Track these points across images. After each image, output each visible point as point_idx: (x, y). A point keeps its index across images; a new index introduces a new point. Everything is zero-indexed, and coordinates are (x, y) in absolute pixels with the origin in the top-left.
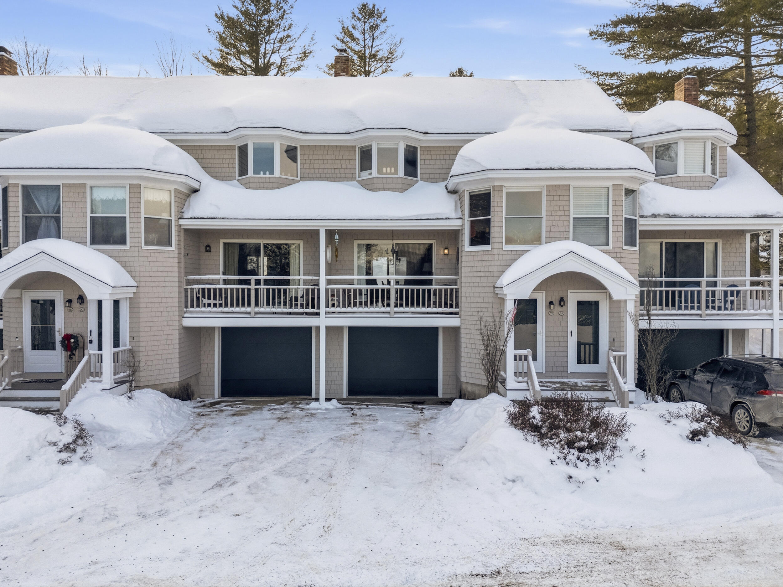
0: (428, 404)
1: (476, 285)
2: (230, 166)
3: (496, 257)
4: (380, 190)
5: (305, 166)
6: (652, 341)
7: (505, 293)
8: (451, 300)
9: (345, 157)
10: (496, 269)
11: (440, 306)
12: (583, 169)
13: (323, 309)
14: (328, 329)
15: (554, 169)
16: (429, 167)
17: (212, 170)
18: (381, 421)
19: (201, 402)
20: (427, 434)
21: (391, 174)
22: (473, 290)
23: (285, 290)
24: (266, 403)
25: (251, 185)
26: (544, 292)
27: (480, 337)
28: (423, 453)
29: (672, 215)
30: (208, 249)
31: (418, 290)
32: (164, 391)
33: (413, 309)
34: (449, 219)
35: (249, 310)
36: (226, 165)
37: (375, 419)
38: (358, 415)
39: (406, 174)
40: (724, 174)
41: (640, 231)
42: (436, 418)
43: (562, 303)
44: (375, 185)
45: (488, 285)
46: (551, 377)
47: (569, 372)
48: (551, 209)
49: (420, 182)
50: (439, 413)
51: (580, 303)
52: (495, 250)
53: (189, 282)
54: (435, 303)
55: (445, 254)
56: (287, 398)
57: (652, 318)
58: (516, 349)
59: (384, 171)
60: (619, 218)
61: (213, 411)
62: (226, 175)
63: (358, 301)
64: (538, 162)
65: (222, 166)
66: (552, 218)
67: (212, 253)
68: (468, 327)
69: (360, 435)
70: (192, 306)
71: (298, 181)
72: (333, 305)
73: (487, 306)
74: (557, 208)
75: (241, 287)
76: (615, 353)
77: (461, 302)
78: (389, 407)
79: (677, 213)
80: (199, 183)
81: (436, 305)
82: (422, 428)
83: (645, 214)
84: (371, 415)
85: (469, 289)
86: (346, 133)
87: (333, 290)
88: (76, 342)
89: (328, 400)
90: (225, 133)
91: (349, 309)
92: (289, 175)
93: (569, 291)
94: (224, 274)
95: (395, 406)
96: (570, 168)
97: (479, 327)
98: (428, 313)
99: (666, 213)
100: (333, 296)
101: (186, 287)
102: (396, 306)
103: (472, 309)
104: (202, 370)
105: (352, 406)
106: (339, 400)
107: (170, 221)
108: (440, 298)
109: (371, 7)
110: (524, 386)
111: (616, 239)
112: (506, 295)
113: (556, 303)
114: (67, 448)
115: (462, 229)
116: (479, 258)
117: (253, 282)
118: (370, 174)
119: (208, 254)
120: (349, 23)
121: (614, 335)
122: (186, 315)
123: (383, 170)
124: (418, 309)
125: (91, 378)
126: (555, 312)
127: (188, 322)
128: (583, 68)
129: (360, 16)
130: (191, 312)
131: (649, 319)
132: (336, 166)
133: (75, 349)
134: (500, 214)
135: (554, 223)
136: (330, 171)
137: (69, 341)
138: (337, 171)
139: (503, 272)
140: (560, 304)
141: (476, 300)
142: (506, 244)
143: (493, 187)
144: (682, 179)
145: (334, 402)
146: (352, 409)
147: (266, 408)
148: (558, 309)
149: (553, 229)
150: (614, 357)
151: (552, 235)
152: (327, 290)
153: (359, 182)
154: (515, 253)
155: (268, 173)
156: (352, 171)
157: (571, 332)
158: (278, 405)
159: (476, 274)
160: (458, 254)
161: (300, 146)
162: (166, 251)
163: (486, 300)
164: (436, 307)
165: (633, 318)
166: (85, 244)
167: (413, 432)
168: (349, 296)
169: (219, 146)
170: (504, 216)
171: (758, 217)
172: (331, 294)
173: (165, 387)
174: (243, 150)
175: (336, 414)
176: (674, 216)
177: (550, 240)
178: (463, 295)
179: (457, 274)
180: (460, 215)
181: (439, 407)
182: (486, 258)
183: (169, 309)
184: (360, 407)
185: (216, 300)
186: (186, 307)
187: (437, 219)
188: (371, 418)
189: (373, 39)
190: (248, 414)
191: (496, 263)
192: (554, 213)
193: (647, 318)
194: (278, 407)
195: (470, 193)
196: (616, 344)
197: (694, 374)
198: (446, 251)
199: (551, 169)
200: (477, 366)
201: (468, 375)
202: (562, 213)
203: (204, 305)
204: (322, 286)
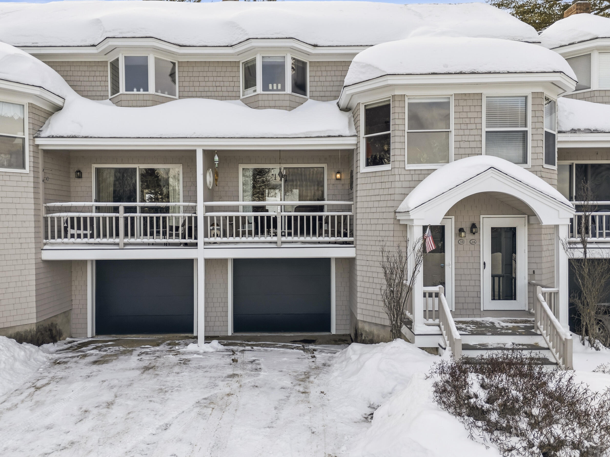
0: (320, 344)
1: (374, 210)
2: (103, 84)
3: (397, 178)
4: (265, 107)
5: (186, 84)
6: (589, 274)
7: (411, 218)
8: (345, 227)
9: (228, 74)
10: (397, 191)
11: (333, 235)
12: (499, 73)
13: (201, 239)
14: (207, 261)
15: (465, 73)
16: (319, 84)
17: (82, 88)
18: (265, 372)
19: (70, 343)
20: (318, 394)
21: (277, 90)
22: (371, 216)
23: (164, 218)
24: (140, 343)
25: (125, 103)
26: (453, 217)
27: (381, 270)
28: (314, 430)
29: (594, 130)
30: (79, 175)
33: (302, 239)
34: (342, 136)
35: (117, 240)
36: (98, 83)
37: (259, 367)
38: (239, 361)
39: (293, 91)
41: (558, 149)
42: (329, 366)
43: (474, 230)
44: (260, 102)
45: (387, 210)
47: (482, 310)
48: (461, 121)
49: (310, 101)
50: (332, 357)
52: (396, 170)
53: (49, 210)
54: (327, 232)
55: (337, 179)
57: (588, 246)
58: (425, 285)
59: (270, 87)
60: (540, 131)
61: (74, 357)
62: (98, 94)
63: (241, 230)
64: (446, 66)
65: (93, 84)
66: (461, 132)
67: (83, 179)
68: (364, 258)
69: (235, 396)
70: (53, 237)
71: (176, 99)
72: (213, 234)
73: (387, 233)
74: (467, 121)
75: (108, 215)
76: (544, 290)
77: (356, 230)
78: (276, 349)
79: (599, 128)
80: (62, 100)
81: (328, 233)
82: (312, 382)
83: (563, 129)
84: (254, 361)
85: (366, 216)
86: (227, 46)
87: (212, 218)
90: (94, 46)
91: (231, 239)
92: (166, 93)
93: (482, 216)
94: (96, 201)
95: (283, 347)
96: (484, 71)
97: (380, 259)
98: (319, 243)
99: (587, 128)
101: (45, 216)
102: (284, 235)
103: (370, 238)
104: (73, 307)
105: (235, 348)
106: (221, 340)
107: (24, 139)
108: (333, 226)
110: (435, 330)
111: (535, 156)
112: (412, 220)
113: (467, 230)
115: (357, 148)
116: (378, 180)
117: (122, 209)
118: (255, 91)
119: (80, 180)
121: (534, 266)
122: (46, 247)
123: (268, 86)
124: (308, 239)
126: (466, 240)
127: (47, 255)
130: (52, 244)
131: (585, 248)
132: (218, 84)
134: (401, 128)
135: (464, 138)
136: (211, 89)
138: (219, 89)
139: (406, 195)
140: (471, 231)
141: (373, 227)
142: (408, 163)
143: (394, 96)
144: (597, 94)
145: (215, 342)
146: (234, 352)
147: (138, 351)
148: (470, 237)
149: (463, 145)
150: (544, 294)
151: (462, 151)
152: (205, 218)
153: (243, 100)
154: (419, 172)
155: (142, 90)
156: (236, 89)
157: (485, 264)
158: (154, 346)
159: (373, 198)
160: (352, 177)
161: (179, 62)
162: (17, 174)
163: (386, 227)
164: (328, 236)
165: (566, 246)
167: (302, 389)
168: (231, 224)
169: (90, 62)
170: (407, 130)
172: (210, 223)
174: (115, 66)
175: (214, 360)
176: (596, 131)
177: (459, 156)
178: (359, 222)
179: (351, 199)
180: (354, 132)
181: (333, 348)
182: (385, 179)
183: (22, 241)
184: (243, 348)
185: (87, 230)
186: (47, 238)
187: (329, 136)
188: (254, 366)
190: (112, 360)
191: (398, 185)
192: (463, 127)
193: (581, 246)
194: (153, 349)
195: (365, 106)
196: (537, 277)
198: (338, 176)
199: (461, 73)
200: (382, 304)
201: (365, 312)
202: (473, 126)
203: (72, 236)
204: (201, 213)
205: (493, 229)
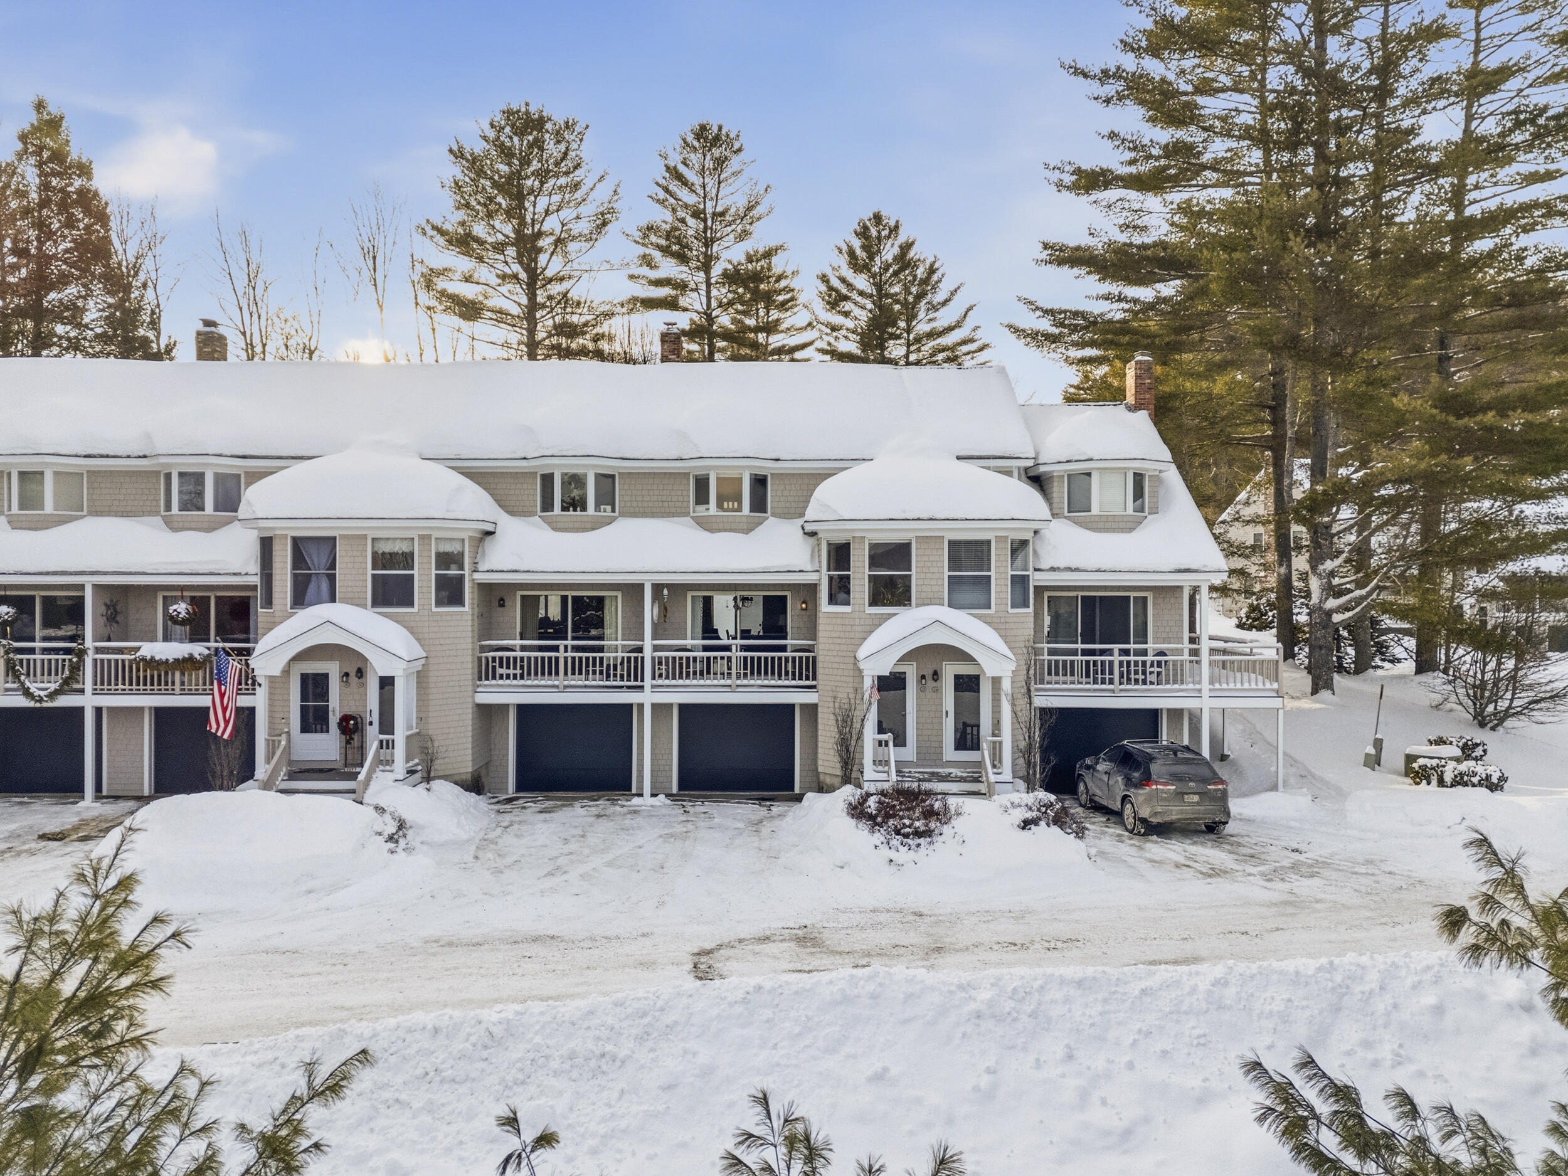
0: (780, 801)
1: (835, 653)
2: (531, 498)
3: (857, 621)
4: (719, 530)
7: (862, 668)
8: (807, 669)
9: (675, 487)
10: (856, 635)
11: (794, 678)
13: (648, 681)
14: (654, 705)
15: (923, 519)
16: (782, 499)
18: (719, 819)
19: (492, 798)
21: (733, 510)
22: (832, 659)
23: (601, 659)
24: (575, 799)
25: (559, 525)
26: (914, 663)
28: (761, 848)
29: (1075, 569)
30: (502, 603)
31: (766, 658)
32: (456, 783)
33: (759, 682)
34: (803, 571)
35: (556, 683)
36: (526, 498)
37: (712, 816)
38: (692, 812)
39: (752, 510)
40: (1154, 511)
41: (1035, 588)
42: (782, 816)
43: (936, 677)
44: (714, 524)
45: (847, 654)
46: (923, 766)
47: (943, 760)
48: (923, 565)
49: (771, 518)
50: (786, 810)
51: (957, 678)
52: (856, 613)
53: (484, 649)
54: (787, 674)
55: (802, 610)
56: (600, 793)
58: (876, 733)
59: (725, 504)
60: (1005, 576)
61: (513, 808)
62: (525, 509)
63: (691, 670)
64: (904, 511)
65: (521, 498)
66: (922, 577)
67: (506, 609)
68: (825, 705)
69: (693, 833)
70: (487, 679)
71: (616, 518)
72: (660, 676)
73: (844, 679)
74: (929, 564)
75: (546, 654)
76: (989, 739)
77: (819, 672)
78: (729, 804)
79: (1081, 566)
80: (493, 524)
81: (789, 676)
82: (766, 827)
83: (1042, 567)
84: (707, 811)
85: (828, 659)
87: (660, 658)
88: (356, 724)
89: (653, 795)
90: (525, 459)
91: (681, 682)
93: (943, 664)
94: (522, 638)
95: (737, 803)
96: (942, 518)
98: (779, 687)
99: (1068, 566)
100: (660, 663)
101: (480, 655)
102: (738, 677)
103: (831, 683)
104: (493, 757)
105: (684, 803)
106: (668, 796)
107: (463, 576)
108: (794, 667)
109: (715, 129)
111: (1000, 601)
113: (929, 677)
114: (391, 838)
115: (820, 584)
116: (839, 621)
117: (562, 649)
118: (708, 509)
119: (503, 610)
120: (675, 160)
122: (479, 690)
124: (766, 682)
125: (381, 767)
126: (927, 688)
127: (483, 698)
128: (1031, 303)
129: (696, 144)
130: (486, 686)
132: (664, 499)
133: (354, 733)
134: (861, 570)
135: (925, 582)
136: (656, 504)
137: (348, 723)
138: (666, 504)
139: (864, 640)
140: (933, 679)
141: (835, 672)
142: (869, 606)
143: (853, 538)
144: (1097, 519)
145: (662, 797)
146: (683, 806)
147: (577, 805)
148: (931, 684)
149: (923, 589)
150: (989, 743)
151: (924, 598)
152: (653, 658)
153: (693, 519)
154: (879, 616)
155: (579, 510)
156: (685, 505)
157: (948, 713)
158: (592, 801)
159: (834, 641)
160: (815, 614)
161: (619, 476)
162: (458, 613)
163: (845, 673)
164: (788, 680)
165: (1010, 698)
166: (364, 606)
167: (754, 829)
168: (681, 665)
169: (517, 473)
170: (865, 572)
171: (1180, 571)
172: (657, 662)
173: (457, 778)
174: (548, 479)
175: (664, 811)
176: (1077, 570)
177: (921, 603)
178: (821, 665)
179: (813, 639)
180: (817, 566)
181: (790, 804)
182: (847, 621)
183: (461, 683)
184: (693, 803)
185: (517, 671)
186: (480, 679)
187: (789, 571)
188: (708, 815)
189: (719, 183)
191: (858, 629)
192: (926, 570)
194: (594, 803)
195: (828, 538)
197: (1097, 763)
198: (802, 605)
199: (919, 519)
200: (832, 752)
201: (826, 763)
202: (936, 570)
203: (501, 677)
204: (648, 653)
205: (956, 676)
